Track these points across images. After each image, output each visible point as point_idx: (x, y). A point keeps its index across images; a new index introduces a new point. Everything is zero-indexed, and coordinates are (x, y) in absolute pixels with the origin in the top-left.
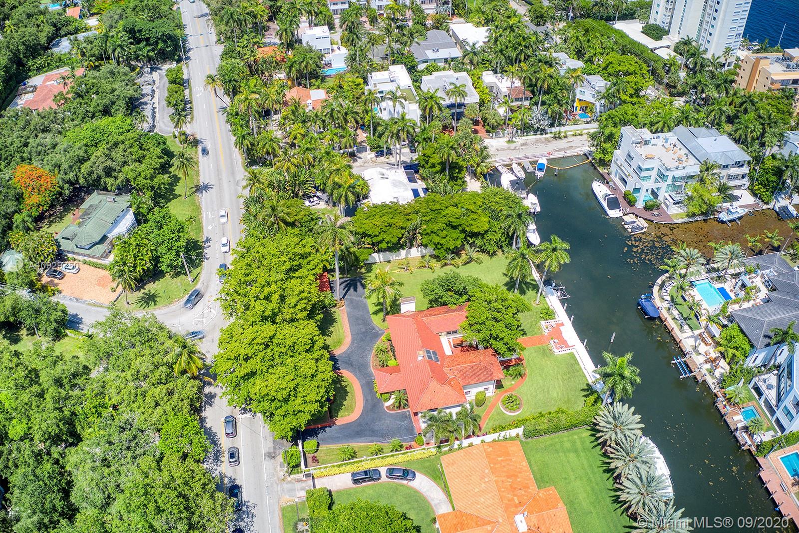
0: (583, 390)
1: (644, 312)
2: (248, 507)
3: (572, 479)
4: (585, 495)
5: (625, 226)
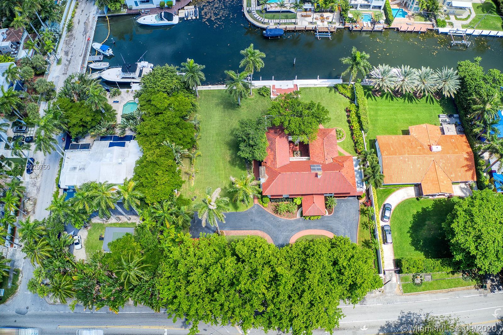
0: (330, 91)
1: (275, 37)
2: (403, 317)
3: (396, 118)
4: (406, 115)
5: (188, 19)
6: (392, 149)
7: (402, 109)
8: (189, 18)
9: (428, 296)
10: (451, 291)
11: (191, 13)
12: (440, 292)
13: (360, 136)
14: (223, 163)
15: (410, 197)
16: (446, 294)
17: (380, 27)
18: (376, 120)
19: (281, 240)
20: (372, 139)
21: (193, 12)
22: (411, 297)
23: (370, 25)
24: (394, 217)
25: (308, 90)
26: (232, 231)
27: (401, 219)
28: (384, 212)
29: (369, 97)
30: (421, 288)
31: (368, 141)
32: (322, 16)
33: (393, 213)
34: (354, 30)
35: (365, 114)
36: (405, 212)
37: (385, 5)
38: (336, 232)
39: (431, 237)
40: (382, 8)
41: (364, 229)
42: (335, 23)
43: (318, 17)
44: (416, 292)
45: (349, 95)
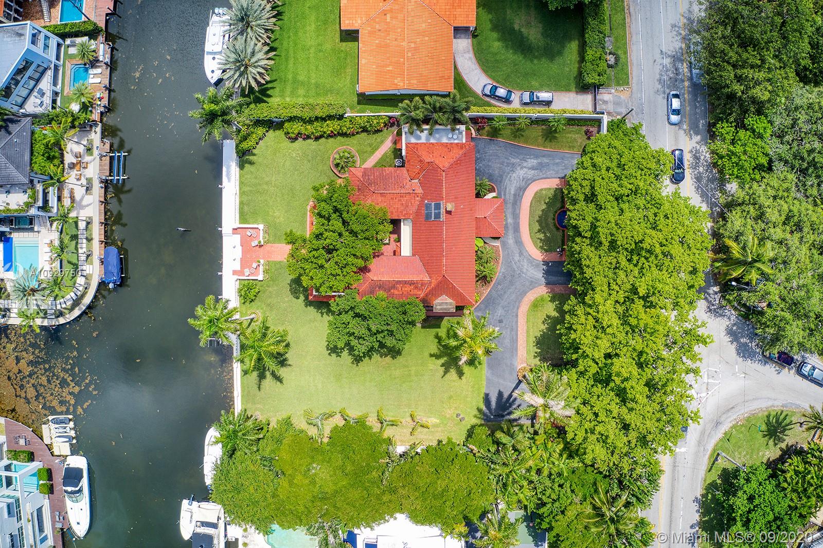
0: (251, 163)
1: (121, 264)
3: (313, 49)
4: (308, 28)
5: (74, 435)
6: (390, 68)
7: (296, 33)
8: (73, 433)
9: (634, 48)
10: (629, 9)
11: (61, 430)
12: (630, 27)
13: (351, 120)
14: (395, 370)
15: (471, 48)
16: (633, 18)
17: (104, 51)
18: (317, 86)
19: (535, 273)
20: (356, 99)
21: (57, 426)
22: (635, 74)
23: (99, 71)
24: (505, 81)
25: (246, 208)
26: (519, 352)
27: (509, 70)
28: (500, 98)
29: (268, 92)
30: (622, 56)
31: (359, 107)
32: (72, 166)
33: (498, 82)
34: (107, 103)
35: (312, 107)
36: (497, 61)
37: (57, 35)
38: (526, 183)
39: (541, 25)
40: (61, 41)
41: (522, 136)
42: (90, 142)
43: (76, 175)
44: (627, 65)
45: (260, 131)
